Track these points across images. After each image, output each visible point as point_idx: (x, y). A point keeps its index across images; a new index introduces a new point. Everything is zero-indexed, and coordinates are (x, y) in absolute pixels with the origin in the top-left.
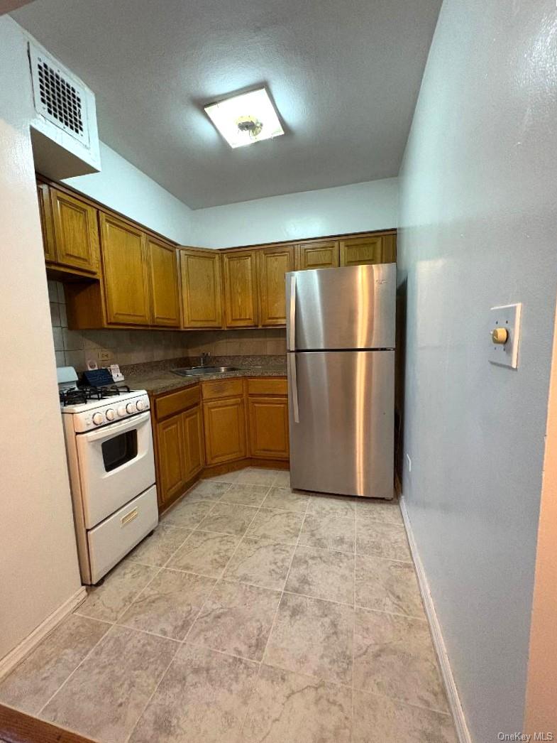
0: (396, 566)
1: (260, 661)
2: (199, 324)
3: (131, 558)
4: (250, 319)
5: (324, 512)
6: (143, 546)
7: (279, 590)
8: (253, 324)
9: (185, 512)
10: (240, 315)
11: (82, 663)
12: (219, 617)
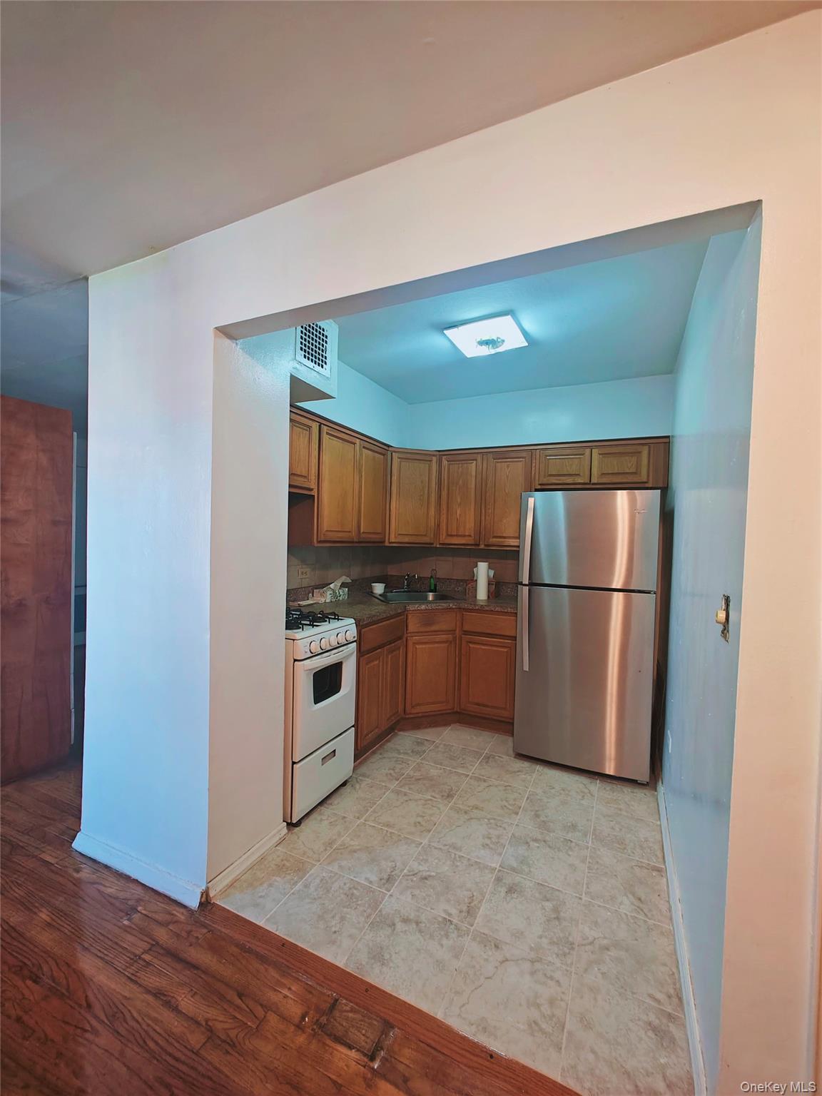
0: (641, 867)
1: (472, 926)
2: (406, 539)
3: (326, 805)
4: (470, 536)
5: (553, 791)
6: (337, 795)
7: (494, 865)
8: (472, 542)
9: (380, 766)
10: (457, 530)
11: (293, 891)
12: (426, 878)
